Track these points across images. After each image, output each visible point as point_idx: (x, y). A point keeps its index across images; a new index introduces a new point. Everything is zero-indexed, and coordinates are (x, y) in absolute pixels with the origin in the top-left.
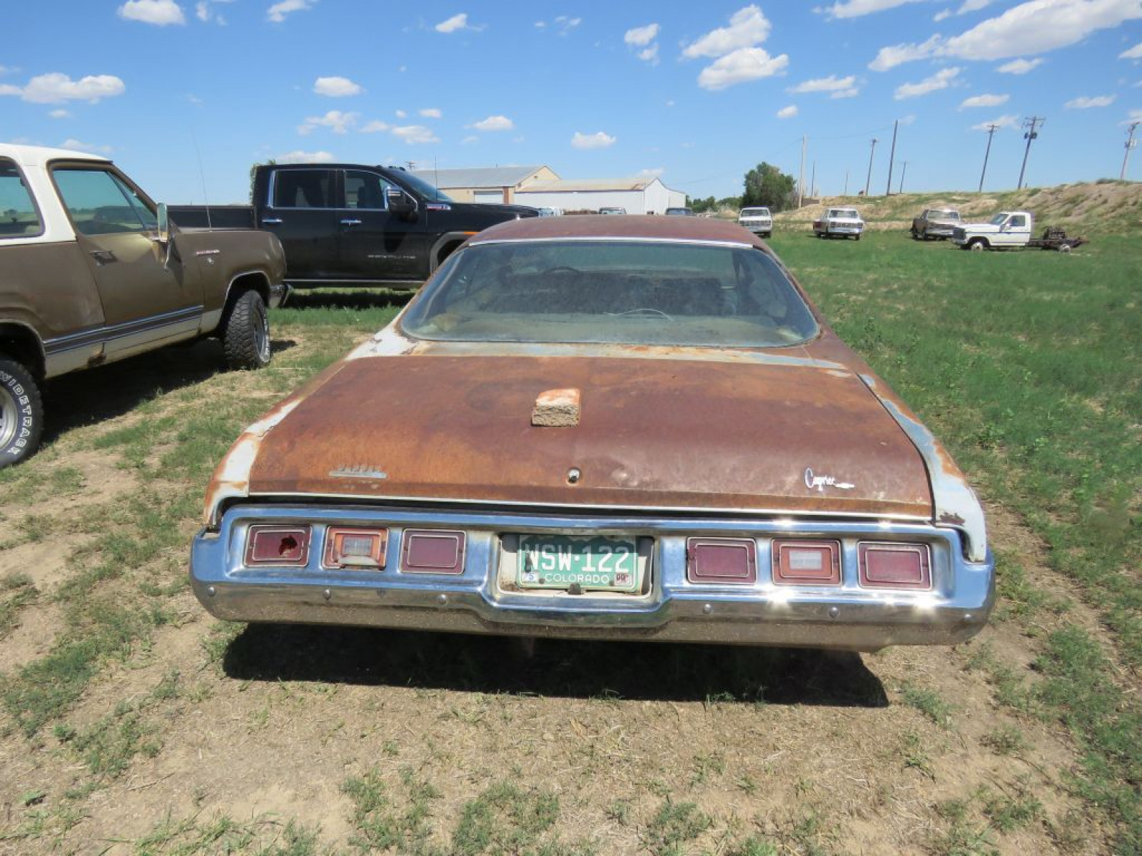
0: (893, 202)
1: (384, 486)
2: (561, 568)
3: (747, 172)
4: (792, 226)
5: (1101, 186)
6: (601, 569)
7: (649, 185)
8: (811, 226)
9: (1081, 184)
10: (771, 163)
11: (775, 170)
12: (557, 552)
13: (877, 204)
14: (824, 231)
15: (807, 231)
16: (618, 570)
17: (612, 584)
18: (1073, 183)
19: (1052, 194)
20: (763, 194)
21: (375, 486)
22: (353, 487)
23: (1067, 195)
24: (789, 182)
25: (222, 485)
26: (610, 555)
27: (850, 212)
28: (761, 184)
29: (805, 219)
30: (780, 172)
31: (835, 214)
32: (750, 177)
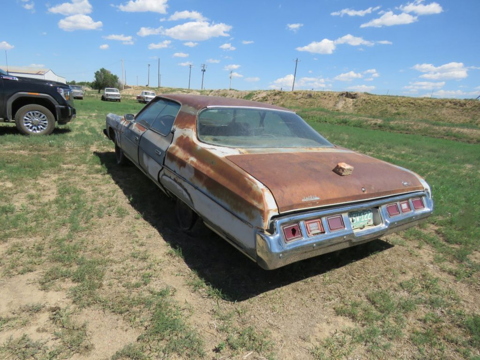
0: (162, 90)
1: (321, 202)
2: (357, 222)
3: (96, 72)
4: (127, 97)
5: (231, 91)
6: (365, 219)
7: (46, 73)
8: (135, 98)
9: (225, 90)
10: (107, 69)
11: (108, 72)
12: (356, 217)
13: (156, 91)
14: (143, 100)
15: (134, 100)
16: (369, 219)
17: (368, 223)
18: (223, 89)
19: (217, 92)
20: (105, 82)
21: (318, 203)
22: (311, 204)
23: (221, 93)
24: (115, 78)
25: (270, 211)
26: (367, 214)
27: (152, 93)
28: (103, 78)
29: (127, 94)
30: (111, 73)
31: (146, 93)
32: (97, 74)
